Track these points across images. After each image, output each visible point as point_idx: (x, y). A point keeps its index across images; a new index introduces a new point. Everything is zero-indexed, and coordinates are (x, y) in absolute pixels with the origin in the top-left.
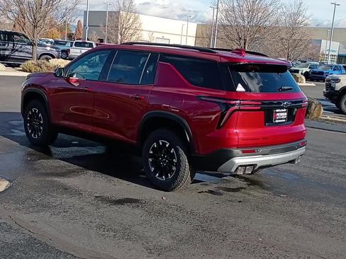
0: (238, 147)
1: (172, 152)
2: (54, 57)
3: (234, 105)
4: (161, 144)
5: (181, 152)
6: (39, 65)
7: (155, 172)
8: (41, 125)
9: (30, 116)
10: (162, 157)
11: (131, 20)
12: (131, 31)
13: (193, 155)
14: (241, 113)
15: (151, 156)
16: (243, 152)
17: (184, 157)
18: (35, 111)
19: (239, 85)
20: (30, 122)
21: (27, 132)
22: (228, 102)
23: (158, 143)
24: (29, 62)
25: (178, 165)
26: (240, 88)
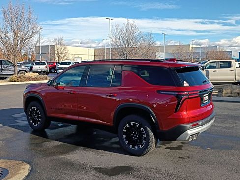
0: (189, 123)
1: (141, 130)
2: (26, 72)
3: (184, 95)
4: (132, 125)
5: (149, 130)
6: (19, 77)
7: (129, 144)
8: (39, 117)
9: (31, 112)
10: (133, 134)
11: (63, 49)
12: (63, 55)
13: (158, 131)
14: (189, 100)
15: (125, 133)
16: (193, 126)
17: (151, 134)
18: (34, 109)
19: (185, 82)
20: (31, 115)
21: (29, 122)
22: (180, 94)
23: (130, 125)
24: (13, 76)
25: (147, 139)
26: (186, 84)
